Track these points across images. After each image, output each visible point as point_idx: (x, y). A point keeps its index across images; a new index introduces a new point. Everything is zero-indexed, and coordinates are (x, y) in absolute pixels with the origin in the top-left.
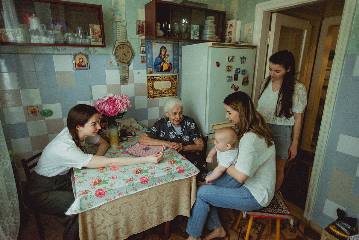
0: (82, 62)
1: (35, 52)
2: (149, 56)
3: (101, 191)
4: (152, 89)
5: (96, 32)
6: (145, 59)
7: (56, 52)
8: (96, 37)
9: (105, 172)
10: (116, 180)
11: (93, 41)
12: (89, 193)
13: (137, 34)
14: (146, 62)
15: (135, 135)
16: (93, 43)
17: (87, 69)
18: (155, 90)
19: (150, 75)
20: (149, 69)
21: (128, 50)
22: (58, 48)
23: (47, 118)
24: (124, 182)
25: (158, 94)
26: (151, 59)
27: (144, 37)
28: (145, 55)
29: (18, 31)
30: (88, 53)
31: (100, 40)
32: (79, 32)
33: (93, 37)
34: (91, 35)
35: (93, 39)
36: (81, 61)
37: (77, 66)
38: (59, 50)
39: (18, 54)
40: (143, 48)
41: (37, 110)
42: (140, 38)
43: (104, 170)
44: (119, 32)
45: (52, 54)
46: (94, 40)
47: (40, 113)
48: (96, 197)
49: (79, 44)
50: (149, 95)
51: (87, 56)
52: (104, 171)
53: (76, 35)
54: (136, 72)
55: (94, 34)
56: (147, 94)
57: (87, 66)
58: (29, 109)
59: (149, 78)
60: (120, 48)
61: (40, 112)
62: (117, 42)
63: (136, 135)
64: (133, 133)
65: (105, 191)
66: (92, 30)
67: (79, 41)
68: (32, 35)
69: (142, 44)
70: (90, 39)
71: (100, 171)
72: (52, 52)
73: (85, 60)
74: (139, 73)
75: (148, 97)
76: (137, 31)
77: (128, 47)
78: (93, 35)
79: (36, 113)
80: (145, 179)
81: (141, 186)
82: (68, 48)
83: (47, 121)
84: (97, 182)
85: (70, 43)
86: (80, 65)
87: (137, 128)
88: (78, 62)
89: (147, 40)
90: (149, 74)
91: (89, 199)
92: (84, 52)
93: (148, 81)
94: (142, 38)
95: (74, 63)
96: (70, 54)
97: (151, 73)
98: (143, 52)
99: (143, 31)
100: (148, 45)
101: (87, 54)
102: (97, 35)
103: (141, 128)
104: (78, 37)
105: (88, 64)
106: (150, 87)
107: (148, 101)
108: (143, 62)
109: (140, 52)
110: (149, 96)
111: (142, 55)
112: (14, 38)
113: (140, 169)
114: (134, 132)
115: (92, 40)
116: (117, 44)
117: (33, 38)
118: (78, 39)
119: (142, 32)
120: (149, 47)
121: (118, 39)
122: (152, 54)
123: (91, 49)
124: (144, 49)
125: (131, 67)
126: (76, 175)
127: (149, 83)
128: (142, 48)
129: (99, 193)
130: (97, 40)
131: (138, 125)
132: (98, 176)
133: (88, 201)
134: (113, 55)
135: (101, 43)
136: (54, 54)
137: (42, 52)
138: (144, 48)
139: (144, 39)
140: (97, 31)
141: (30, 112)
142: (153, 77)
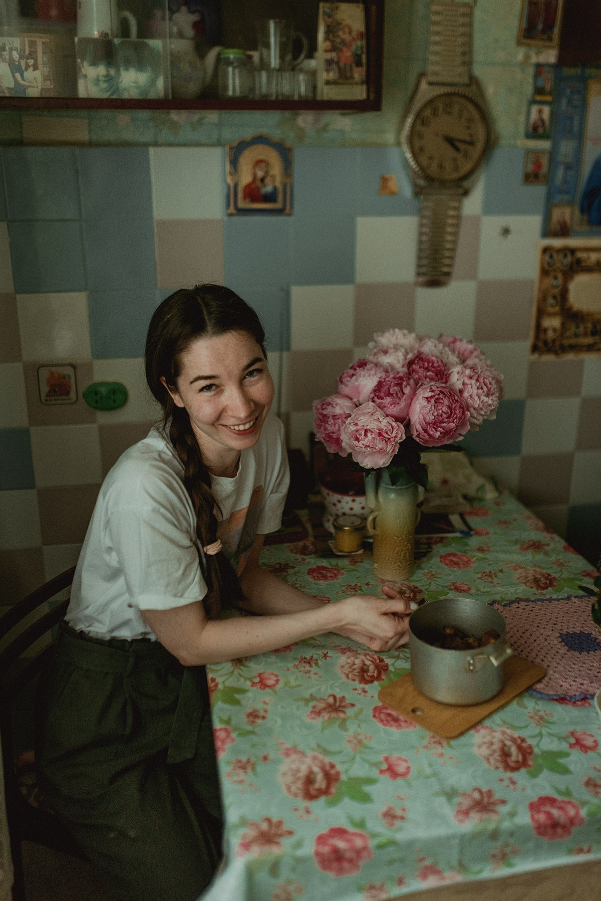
0: (262, 180)
1: (84, 136)
2: (566, 148)
3: (341, 844)
4: (557, 309)
5: (347, 37)
6: (545, 161)
7: (165, 135)
8: (342, 64)
9: (352, 728)
10: (409, 785)
11: (328, 83)
12: (286, 843)
13: (519, 43)
14: (548, 179)
15: (465, 529)
16: (327, 93)
17: (280, 212)
18: (571, 316)
19: (558, 243)
20: (558, 214)
21: (470, 120)
22: (175, 115)
23: (104, 418)
24: (448, 810)
25: (585, 335)
26: (574, 166)
27: (550, 56)
28: (545, 145)
29: (33, 44)
30: (290, 139)
31: (359, 74)
32: (272, 40)
33: (329, 62)
34: (321, 55)
35: (328, 71)
36: (260, 174)
37: (240, 195)
38: (174, 126)
39: (21, 143)
40: (540, 111)
41: (73, 381)
42: (534, 59)
43: (342, 715)
44: (437, 33)
45: (147, 145)
46: (332, 76)
47: (81, 395)
48: (317, 866)
49: (267, 95)
50: (542, 336)
51: (285, 153)
52: (344, 720)
53: (256, 55)
54: (491, 225)
55: (334, 49)
56: (532, 333)
57: (280, 197)
58: (44, 374)
59: (551, 257)
60: (435, 113)
61: (82, 389)
62: (424, 86)
63: (470, 529)
64: (455, 519)
65: (359, 843)
66: (330, 31)
67: (265, 84)
68: (82, 61)
69: (539, 91)
70: (313, 74)
71: (325, 715)
72: (147, 137)
73: (276, 169)
74: (506, 231)
75: (535, 349)
76: (524, 25)
77: (471, 108)
78: (329, 56)
79: (68, 393)
80: (555, 812)
81: (531, 844)
82: (212, 116)
83: (102, 429)
84: (320, 782)
85: (230, 93)
86: (253, 193)
87: (472, 492)
88: (246, 179)
89: (567, 71)
90: (555, 235)
91: (285, 872)
92: (276, 134)
93: (545, 272)
94: (542, 59)
95: (232, 185)
96: (219, 144)
97: (564, 231)
98: (535, 132)
99: (548, 27)
100: (568, 91)
101: (289, 143)
102: (347, 54)
103: (490, 494)
104: (264, 65)
105: (288, 188)
106: (551, 301)
107: (532, 365)
108: (532, 177)
109: (522, 130)
110: (541, 345)
111: (532, 144)
112: (18, 75)
113: (523, 740)
114: (462, 516)
115: (323, 76)
116: (425, 92)
117: (85, 76)
118: (264, 75)
119: (543, 31)
120: (569, 102)
121: (431, 68)
122: (580, 137)
123: (305, 119)
124: (546, 115)
125: (472, 205)
126: (222, 721)
127: (549, 281)
128: (535, 109)
129: (336, 851)
130: (344, 78)
131: (478, 480)
132: (319, 746)
133: (281, 881)
134: (398, 144)
135: (359, 93)
136: (156, 144)
137: (109, 136)
138: (546, 110)
139: (549, 65)
140: (350, 33)
141: (45, 389)
142: (573, 251)
